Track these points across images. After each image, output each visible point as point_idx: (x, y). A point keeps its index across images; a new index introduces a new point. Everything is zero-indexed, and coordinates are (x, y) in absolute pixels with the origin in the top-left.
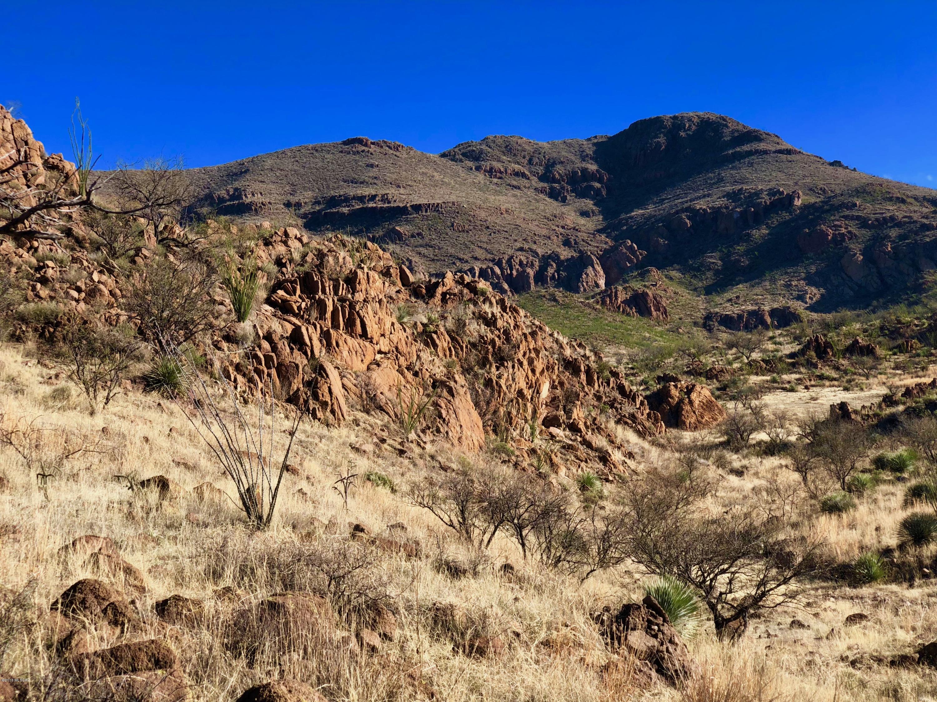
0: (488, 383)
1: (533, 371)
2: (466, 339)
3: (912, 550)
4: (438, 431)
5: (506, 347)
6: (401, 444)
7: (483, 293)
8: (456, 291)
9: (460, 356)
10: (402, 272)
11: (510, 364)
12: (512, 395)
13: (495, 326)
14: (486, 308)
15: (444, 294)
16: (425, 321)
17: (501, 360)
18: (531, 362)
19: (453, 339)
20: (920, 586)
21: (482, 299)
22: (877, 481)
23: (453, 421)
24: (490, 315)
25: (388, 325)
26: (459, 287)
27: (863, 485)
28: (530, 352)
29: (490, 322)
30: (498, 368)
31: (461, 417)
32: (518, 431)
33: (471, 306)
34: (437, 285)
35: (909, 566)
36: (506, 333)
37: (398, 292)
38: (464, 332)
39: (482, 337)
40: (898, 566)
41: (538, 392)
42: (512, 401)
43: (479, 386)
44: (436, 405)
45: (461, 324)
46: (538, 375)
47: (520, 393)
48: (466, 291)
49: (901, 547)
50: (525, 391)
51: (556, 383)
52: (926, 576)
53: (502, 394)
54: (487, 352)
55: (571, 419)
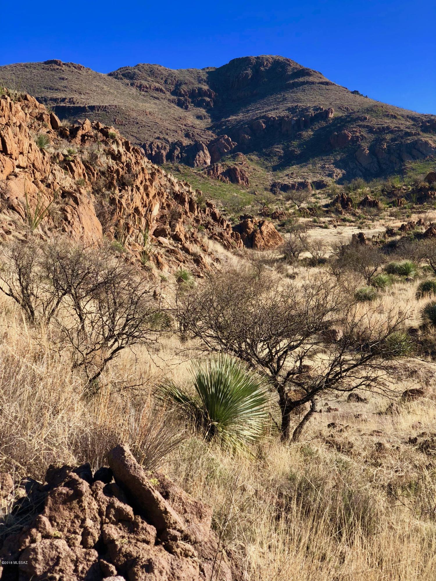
0: (112, 201)
1: (148, 195)
2: (97, 168)
3: (432, 330)
4: (64, 230)
5: (127, 176)
6: (25, 236)
7: (113, 137)
8: (92, 134)
9: (92, 180)
10: (52, 118)
11: (130, 188)
12: (131, 211)
13: (120, 160)
14: (114, 147)
15: (83, 136)
16: (66, 153)
17: (123, 185)
18: (146, 188)
19: (87, 167)
21: (112, 141)
22: (393, 281)
23: (76, 223)
24: (116, 152)
25: (26, 146)
26: (95, 132)
27: (384, 282)
28: (146, 181)
29: (117, 157)
30: (120, 191)
31: (83, 221)
32: (134, 238)
33: (103, 146)
34: (78, 129)
35: (431, 343)
36: (128, 165)
37: (48, 132)
38: (96, 163)
39: (109, 167)
40: (421, 343)
41: (150, 211)
42: (130, 215)
43: (106, 202)
44: (63, 210)
45: (94, 157)
46: (151, 198)
47: (136, 210)
48: (100, 134)
49: (423, 327)
50: (141, 209)
51: (165, 205)
53: (122, 210)
54: (113, 178)
55: (174, 231)
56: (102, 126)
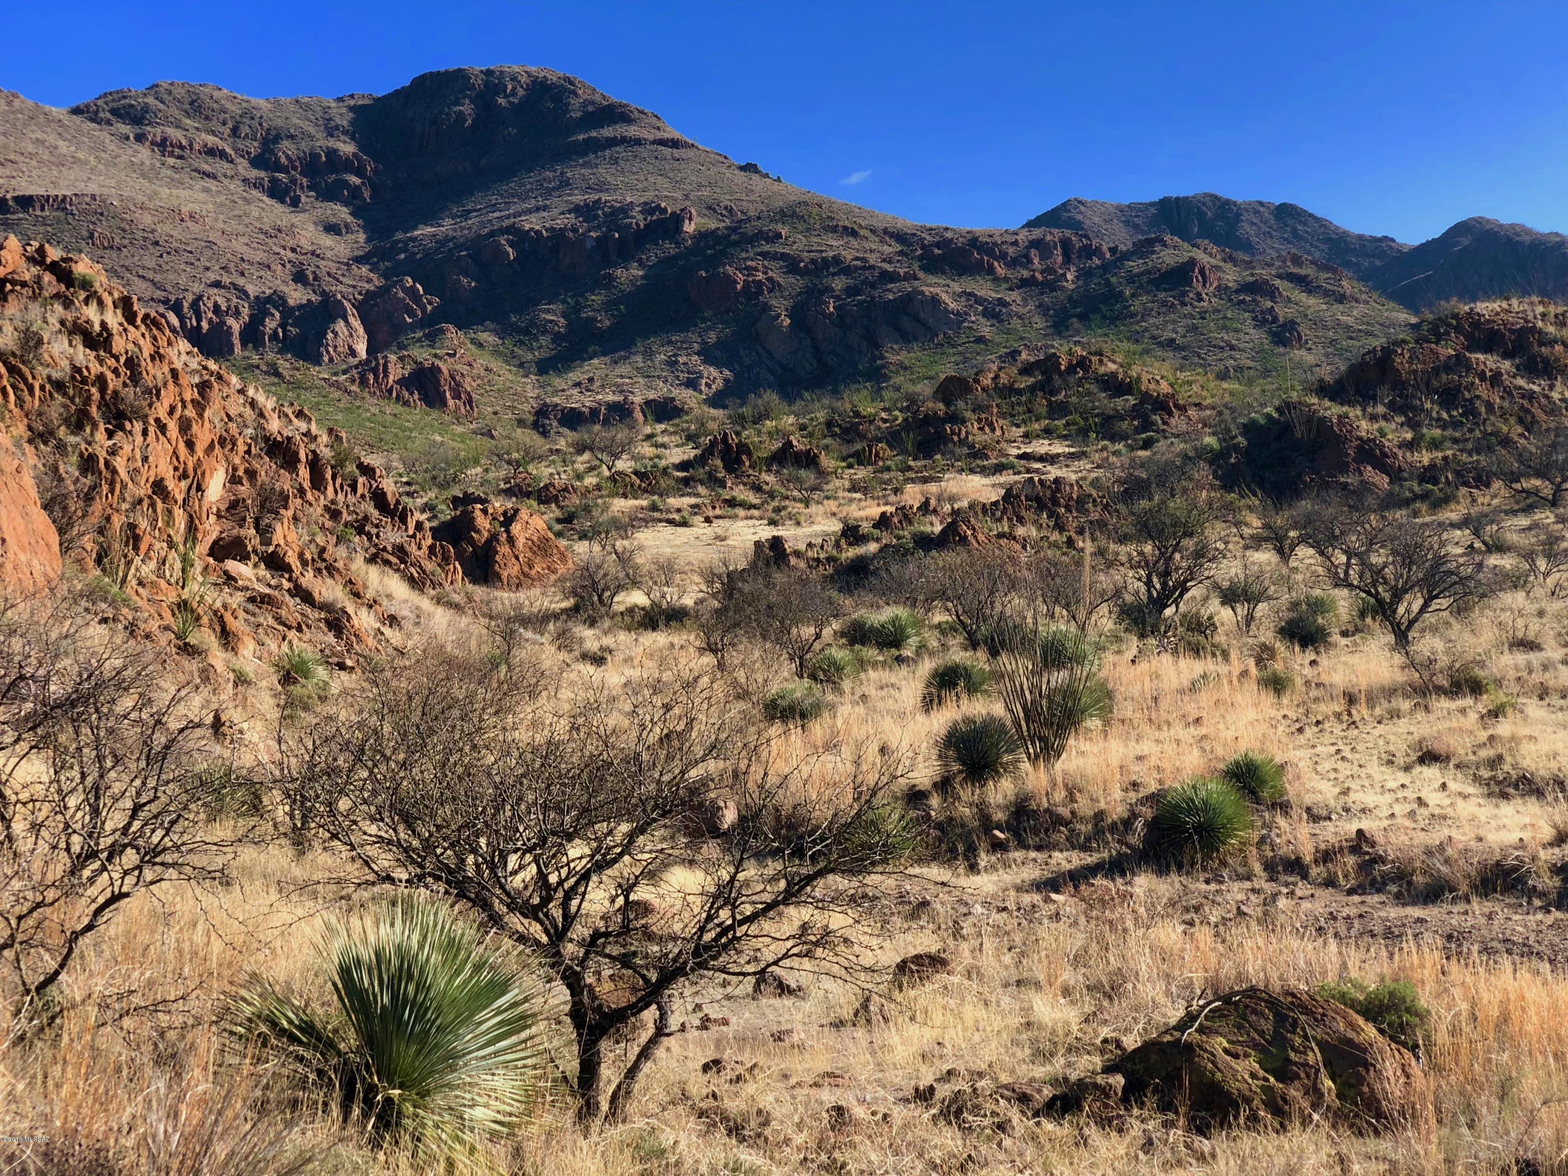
0: (88, 463)
1: (190, 445)
2: (45, 372)
3: (967, 793)
5: (129, 393)
7: (86, 284)
8: (27, 277)
9: (27, 406)
11: (138, 427)
12: (144, 490)
13: (109, 350)
14: (91, 312)
17: (118, 417)
18: (185, 426)
19: (12, 370)
20: (993, 868)
21: (82, 295)
22: (862, 664)
24: (97, 328)
26: (35, 270)
27: (839, 669)
28: (184, 407)
29: (98, 341)
30: (110, 434)
32: (153, 565)
33: (58, 307)
35: (963, 826)
36: (132, 363)
38: (38, 358)
39: (76, 369)
40: (939, 826)
41: (199, 488)
42: (140, 501)
43: (69, 468)
45: (31, 341)
46: (200, 452)
47: (159, 487)
48: (47, 277)
49: (944, 785)
50: (170, 484)
51: (241, 473)
52: (998, 846)
53: (118, 486)
54: (88, 400)
55: (270, 544)
56: (54, 254)
